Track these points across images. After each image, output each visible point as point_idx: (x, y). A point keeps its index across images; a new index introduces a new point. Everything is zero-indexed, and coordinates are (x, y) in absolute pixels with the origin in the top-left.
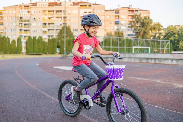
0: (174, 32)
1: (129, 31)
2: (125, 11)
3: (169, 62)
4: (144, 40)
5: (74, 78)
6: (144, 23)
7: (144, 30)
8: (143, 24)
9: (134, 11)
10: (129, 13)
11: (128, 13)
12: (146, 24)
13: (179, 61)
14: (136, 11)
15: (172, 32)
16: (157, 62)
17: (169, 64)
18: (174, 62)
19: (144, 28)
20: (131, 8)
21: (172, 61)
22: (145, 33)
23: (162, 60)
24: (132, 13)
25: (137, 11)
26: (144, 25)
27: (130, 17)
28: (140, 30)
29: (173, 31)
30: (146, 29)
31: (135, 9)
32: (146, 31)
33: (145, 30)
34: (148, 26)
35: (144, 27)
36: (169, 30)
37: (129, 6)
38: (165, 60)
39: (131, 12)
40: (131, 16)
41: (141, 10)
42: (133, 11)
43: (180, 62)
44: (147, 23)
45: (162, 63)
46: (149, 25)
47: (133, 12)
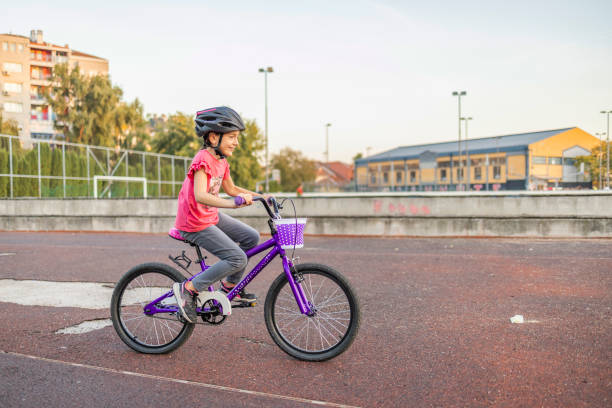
0: (189, 134)
1: (34, 121)
2: (20, 47)
3: (378, 229)
4: (126, 152)
5: (170, 258)
6: (96, 96)
7: (94, 121)
8: (91, 102)
9: (54, 54)
10: (35, 59)
11: (29, 58)
12: (102, 102)
13: (413, 222)
14: (58, 53)
15: (184, 133)
16: (329, 229)
17: (377, 236)
18: (397, 229)
19: (93, 116)
20: (40, 39)
21: (388, 223)
22: (97, 130)
23: (349, 222)
24: (44, 59)
25: (64, 54)
26: (93, 106)
27: (36, 73)
28: (83, 121)
29: (185, 129)
30: (101, 117)
31: (54, 46)
32: (103, 125)
33: (98, 121)
34: (110, 108)
35: (96, 111)
36: (173, 128)
37: (32, 32)
38: (361, 222)
39: (40, 56)
40: (41, 68)
41: (75, 53)
42: (49, 52)
43: (417, 225)
44: (105, 97)
45: (350, 231)
46: (113, 108)
47: (47, 57)
